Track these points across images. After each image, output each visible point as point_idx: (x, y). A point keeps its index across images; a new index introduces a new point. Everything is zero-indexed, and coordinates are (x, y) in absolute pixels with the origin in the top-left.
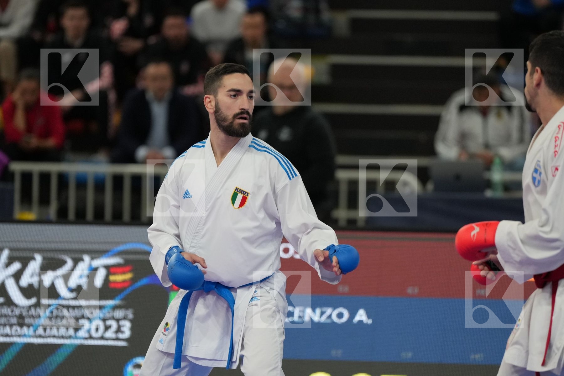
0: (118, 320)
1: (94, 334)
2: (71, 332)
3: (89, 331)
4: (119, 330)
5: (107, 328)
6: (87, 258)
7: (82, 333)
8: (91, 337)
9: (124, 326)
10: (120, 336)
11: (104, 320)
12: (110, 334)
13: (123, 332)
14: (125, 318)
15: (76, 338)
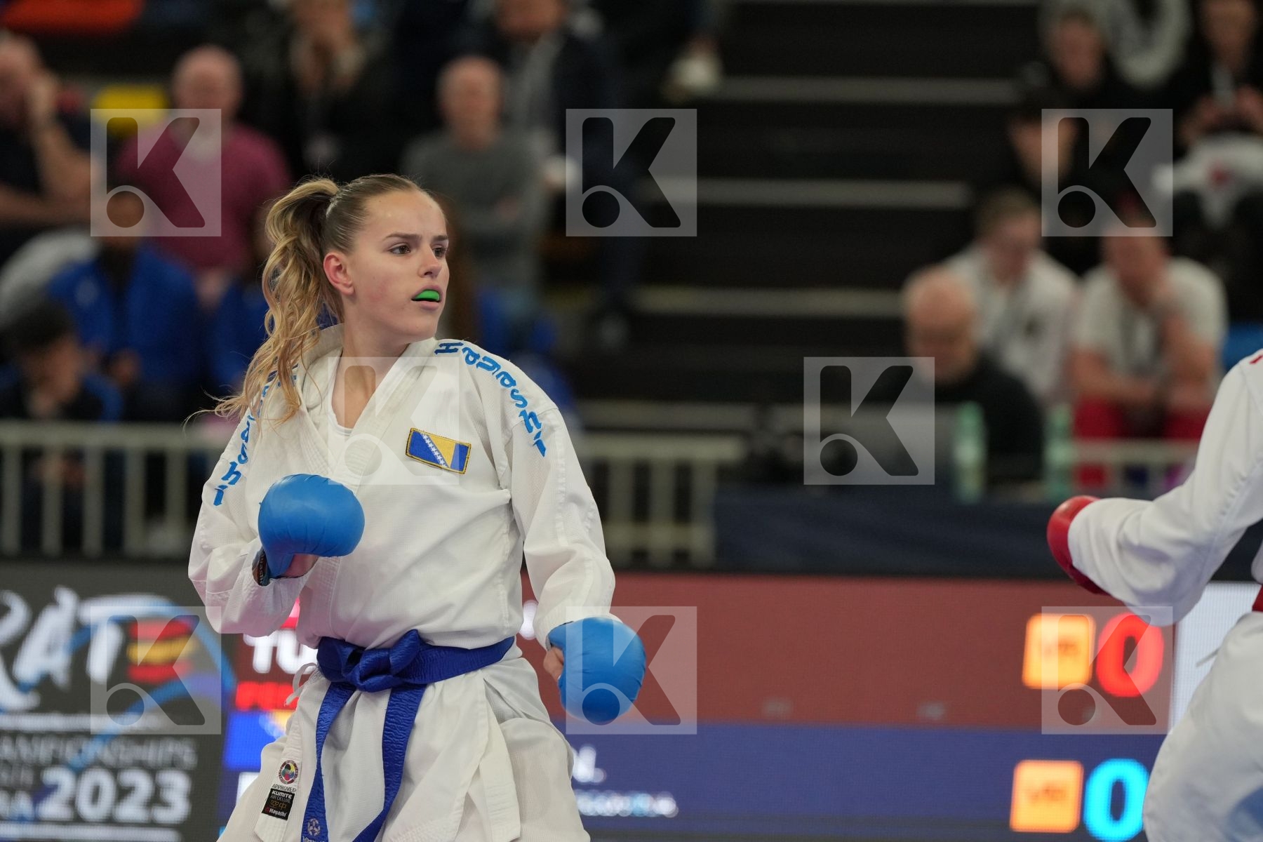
0: (152, 771)
1: (86, 809)
2: (23, 804)
3: (72, 803)
4: (156, 799)
5: (123, 793)
6: (66, 599)
7: (53, 808)
8: (78, 820)
9: (170, 787)
10: (162, 815)
11: (115, 771)
12: (131, 810)
13: (165, 805)
14: (174, 764)
15: (37, 820)
